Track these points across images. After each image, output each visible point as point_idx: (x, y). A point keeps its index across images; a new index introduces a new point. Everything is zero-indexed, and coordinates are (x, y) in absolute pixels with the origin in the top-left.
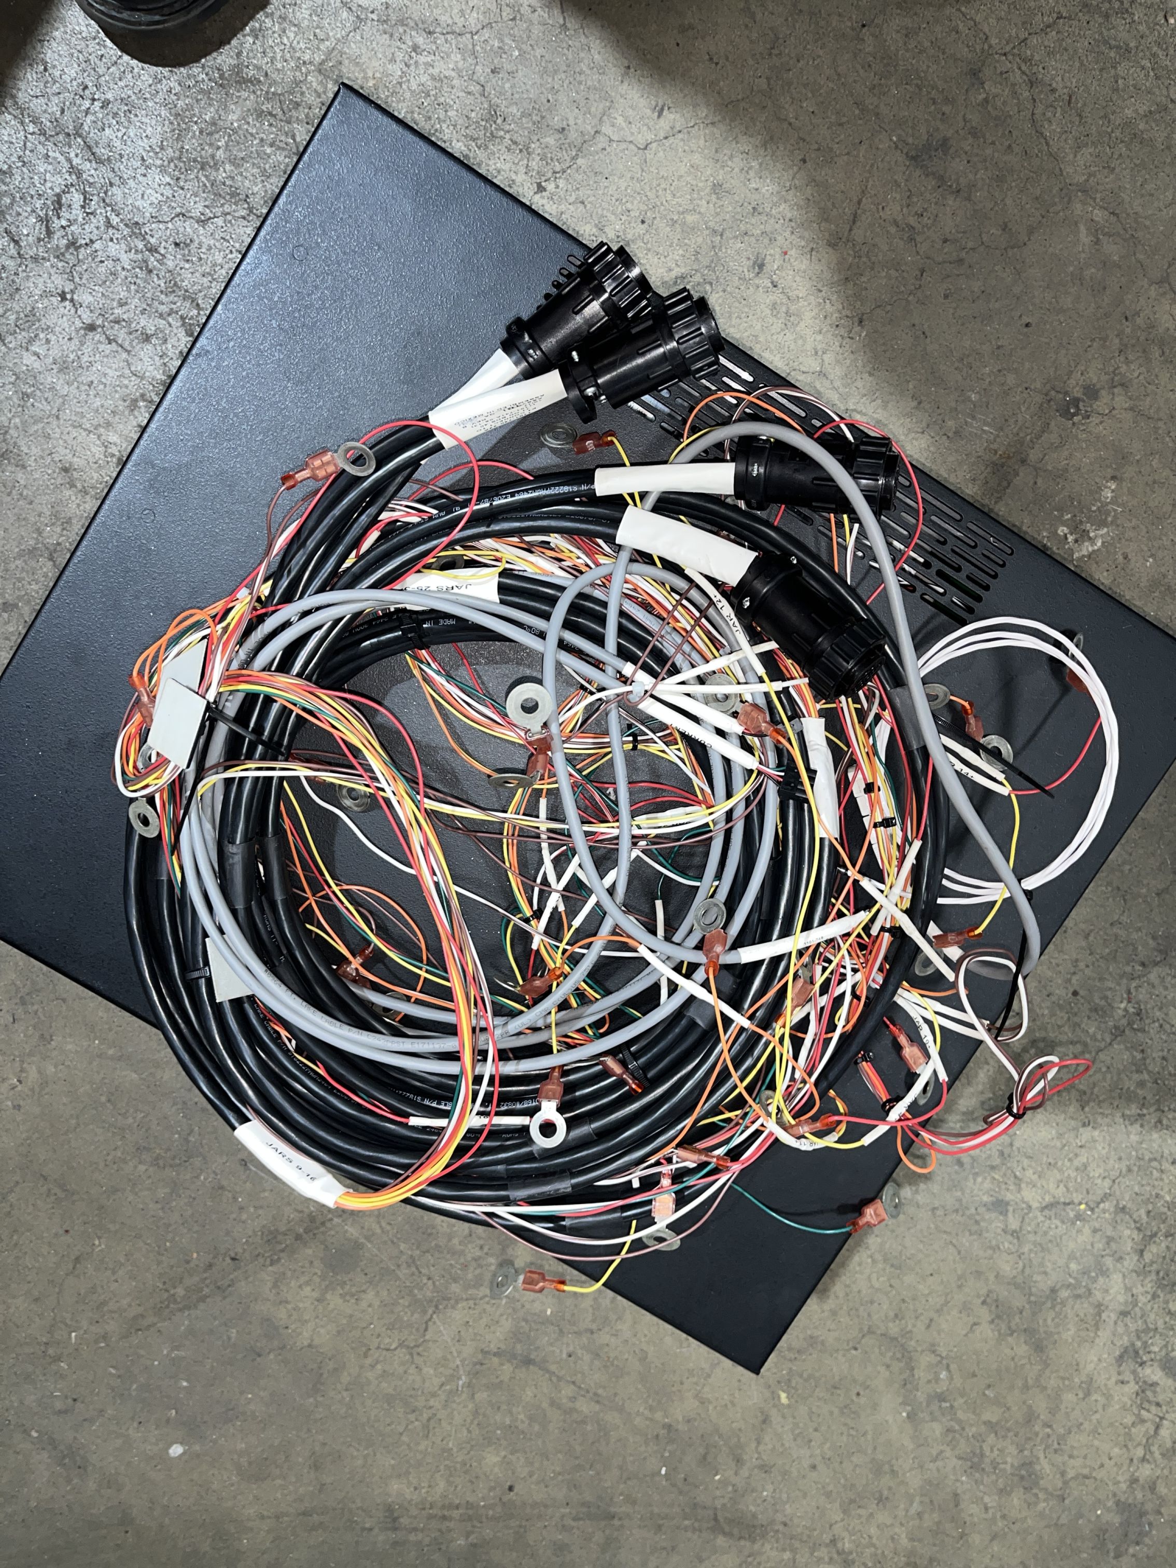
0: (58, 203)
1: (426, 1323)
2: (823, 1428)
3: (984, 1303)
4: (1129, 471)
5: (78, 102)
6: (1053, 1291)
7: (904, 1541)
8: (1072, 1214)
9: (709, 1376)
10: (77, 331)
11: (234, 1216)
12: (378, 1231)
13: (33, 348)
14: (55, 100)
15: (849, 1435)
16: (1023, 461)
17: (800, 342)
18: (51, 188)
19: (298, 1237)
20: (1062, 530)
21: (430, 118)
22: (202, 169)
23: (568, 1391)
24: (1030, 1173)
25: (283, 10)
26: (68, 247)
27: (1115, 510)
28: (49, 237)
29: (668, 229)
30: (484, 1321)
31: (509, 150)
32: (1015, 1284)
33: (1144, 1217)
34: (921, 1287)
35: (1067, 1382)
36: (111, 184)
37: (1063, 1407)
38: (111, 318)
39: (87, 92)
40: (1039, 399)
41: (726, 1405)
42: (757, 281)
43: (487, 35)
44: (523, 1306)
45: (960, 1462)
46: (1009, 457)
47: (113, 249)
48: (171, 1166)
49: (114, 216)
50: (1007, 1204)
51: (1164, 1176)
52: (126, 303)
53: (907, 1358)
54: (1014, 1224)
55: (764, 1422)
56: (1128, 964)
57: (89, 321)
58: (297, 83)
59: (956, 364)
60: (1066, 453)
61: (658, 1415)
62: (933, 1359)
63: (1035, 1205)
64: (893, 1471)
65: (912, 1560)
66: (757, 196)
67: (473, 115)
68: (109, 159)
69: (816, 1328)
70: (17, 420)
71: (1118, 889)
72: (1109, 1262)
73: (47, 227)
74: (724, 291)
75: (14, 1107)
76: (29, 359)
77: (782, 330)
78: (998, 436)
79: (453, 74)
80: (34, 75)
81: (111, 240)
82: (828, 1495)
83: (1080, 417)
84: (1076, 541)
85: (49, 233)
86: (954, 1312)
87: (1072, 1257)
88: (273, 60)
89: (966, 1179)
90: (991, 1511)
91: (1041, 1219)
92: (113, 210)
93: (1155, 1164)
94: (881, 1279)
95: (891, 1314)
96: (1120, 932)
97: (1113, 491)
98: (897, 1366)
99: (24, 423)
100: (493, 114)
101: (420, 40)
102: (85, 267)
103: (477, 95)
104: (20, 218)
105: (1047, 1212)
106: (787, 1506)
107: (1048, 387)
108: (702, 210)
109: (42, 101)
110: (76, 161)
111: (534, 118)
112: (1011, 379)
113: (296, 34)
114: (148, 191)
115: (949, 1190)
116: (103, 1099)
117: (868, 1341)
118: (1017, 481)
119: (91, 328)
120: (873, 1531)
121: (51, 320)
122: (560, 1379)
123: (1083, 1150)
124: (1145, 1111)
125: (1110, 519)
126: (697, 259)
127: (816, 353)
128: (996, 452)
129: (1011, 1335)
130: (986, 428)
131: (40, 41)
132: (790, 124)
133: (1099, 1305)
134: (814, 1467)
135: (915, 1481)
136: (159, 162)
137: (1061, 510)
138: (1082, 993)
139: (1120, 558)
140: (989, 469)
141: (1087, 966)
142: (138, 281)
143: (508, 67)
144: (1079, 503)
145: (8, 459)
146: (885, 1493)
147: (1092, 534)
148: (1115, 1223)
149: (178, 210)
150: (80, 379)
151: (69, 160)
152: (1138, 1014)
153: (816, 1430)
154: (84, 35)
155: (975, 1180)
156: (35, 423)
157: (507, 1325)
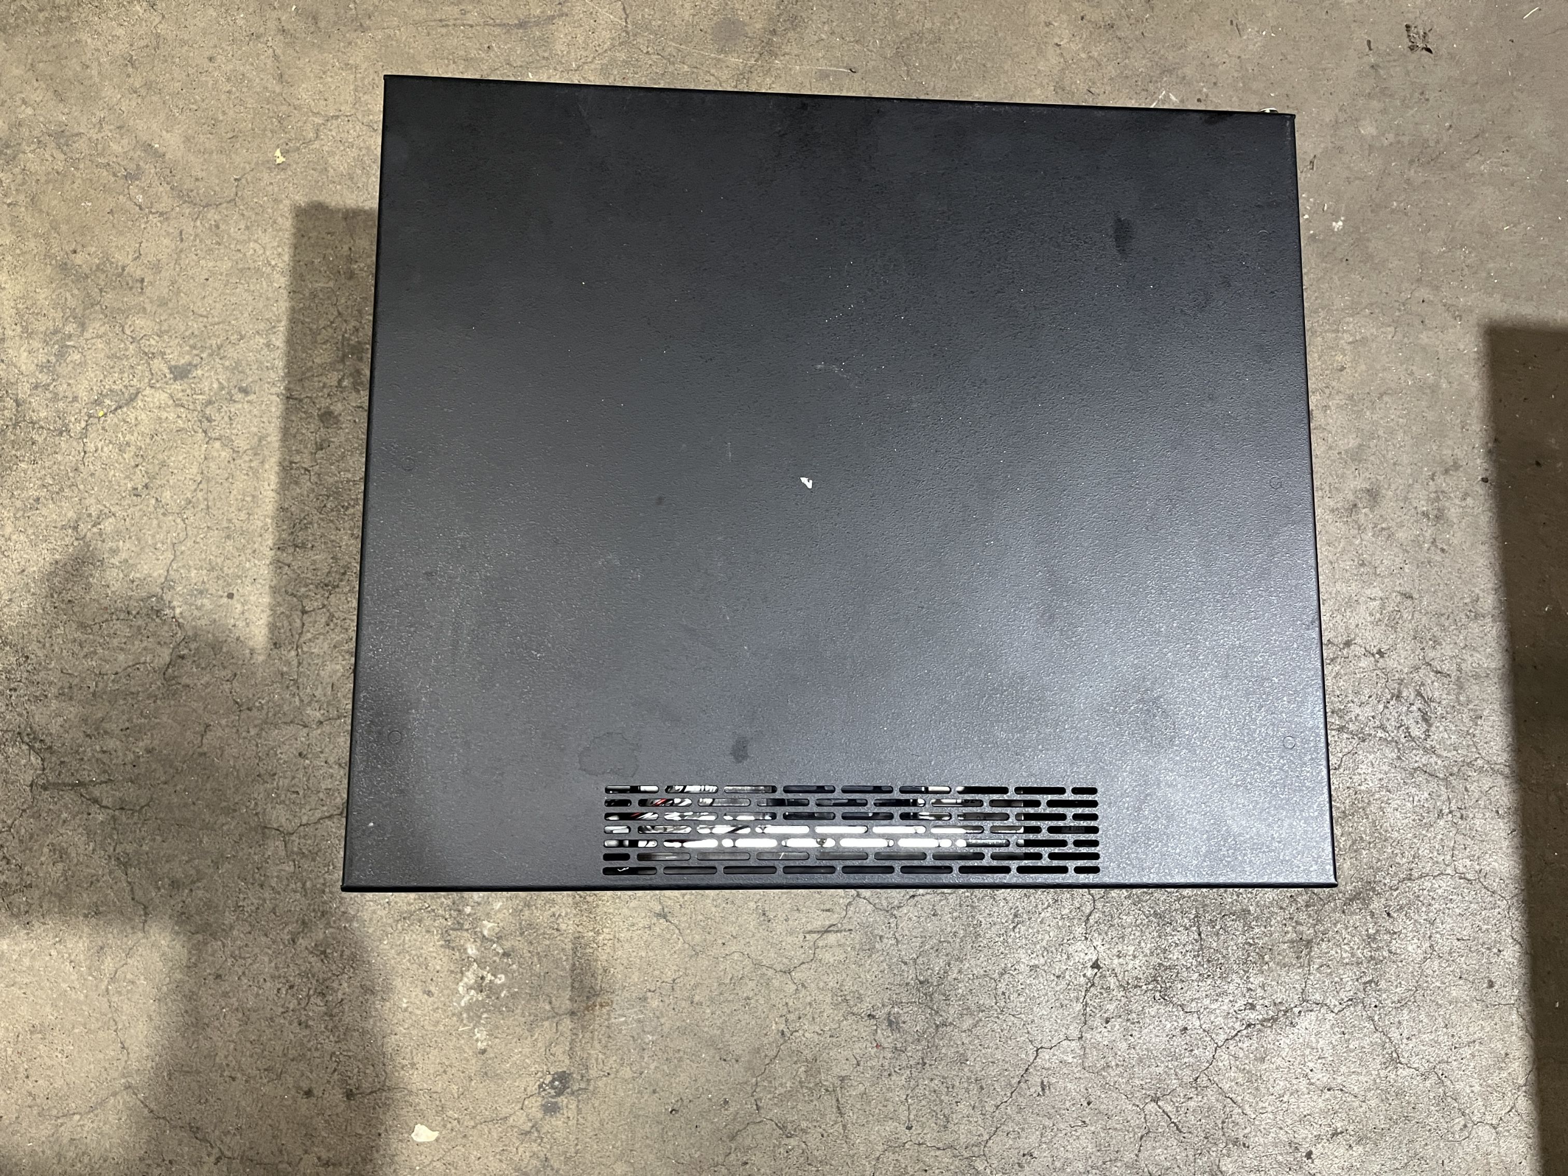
0: (1426, 720)
1: (627, 15)
2: (223, 97)
3: (142, 281)
4: (474, 1066)
5: (1460, 803)
6: (83, 326)
7: (85, 36)
8: (107, 402)
9: (356, 90)
10: (1357, 635)
11: (835, 24)
12: (713, 71)
13: (1378, 602)
14: (1476, 795)
15: (195, 102)
16: (573, 1013)
17: (821, 984)
18: (1438, 727)
19: (774, 32)
20: (501, 979)
21: (1209, 961)
22: (1344, 812)
23: (473, 17)
24: (172, 416)
25: (1363, 970)
26: (1400, 692)
27: (465, 1025)
28: (1416, 690)
29: (981, 1002)
30: (580, 40)
31: (1137, 978)
32: (123, 312)
33: (36, 437)
34: (211, 264)
35: (18, 251)
36: (1399, 758)
37: (8, 228)
38: (1339, 660)
39: (1459, 815)
40: (593, 1073)
41: (324, 73)
42: (887, 1010)
43: (1207, 1053)
44: (555, 69)
45: (76, 131)
46: (587, 1008)
47: (1368, 711)
48: (907, 39)
49: (1383, 735)
50: (175, 379)
51: (39, 483)
52: (1335, 677)
53: (183, 196)
54: (157, 364)
55: (281, 76)
56: (197, 649)
57: (1352, 647)
58: (1319, 921)
59: (681, 1053)
60: (539, 1045)
61: (380, 36)
62: (161, 207)
63: (148, 391)
64: (135, 92)
65: (67, 24)
66: (929, 1075)
67: (1179, 986)
68: (1412, 775)
69: (285, 179)
70: (1357, 542)
71: (249, 709)
72: (44, 378)
73: (1423, 697)
74: (907, 984)
75: (1050, 24)
76: (1377, 592)
77: (842, 985)
78: (607, 1020)
79: (1213, 1006)
80: (1502, 803)
81: (1373, 717)
82: (183, 43)
83: (547, 1082)
84: (483, 978)
85: (1419, 694)
86: (164, 258)
87: (83, 364)
88: (1347, 928)
89: (228, 380)
90: (19, 102)
91: (135, 382)
92: (1386, 739)
93: (56, 488)
94: (251, 252)
95: (222, 227)
96: (223, 673)
97: (477, 1040)
98: (188, 184)
99: (1351, 544)
100: (1165, 997)
101: (1253, 1016)
102: (1379, 685)
103: (1185, 1003)
104: (1445, 692)
105: (132, 390)
106: (215, 14)
107: (591, 1088)
108: (964, 1035)
109: (1486, 788)
110: (1434, 758)
111: (1134, 1015)
112: (626, 1072)
113: (1342, 958)
114: (1370, 769)
115: (238, 363)
116: (989, 65)
117: (230, 193)
118: (568, 994)
119: (1348, 644)
120: (120, 32)
121: (1379, 632)
122: (486, 24)
123: (133, 464)
124: (95, 530)
125: (465, 1015)
126: (944, 995)
127: (803, 985)
128: (601, 1006)
129: (98, 266)
130: (623, 1019)
131: (1514, 830)
132: (939, 1149)
133: (30, 335)
134: (211, 59)
135: (110, 93)
136: (1377, 796)
137: (514, 996)
138: (225, 600)
139: (433, 989)
140: (598, 988)
141: (234, 626)
142: (1336, 700)
143: (1177, 1041)
144: (501, 1012)
145: (1346, 510)
146: (130, 70)
147: (472, 992)
148: (61, 415)
149: (1341, 770)
150: (1333, 600)
151: (1439, 756)
152: (158, 611)
153: (229, 92)
154: (1487, 856)
155: (220, 383)
156: (1344, 549)
157: (560, 47)
